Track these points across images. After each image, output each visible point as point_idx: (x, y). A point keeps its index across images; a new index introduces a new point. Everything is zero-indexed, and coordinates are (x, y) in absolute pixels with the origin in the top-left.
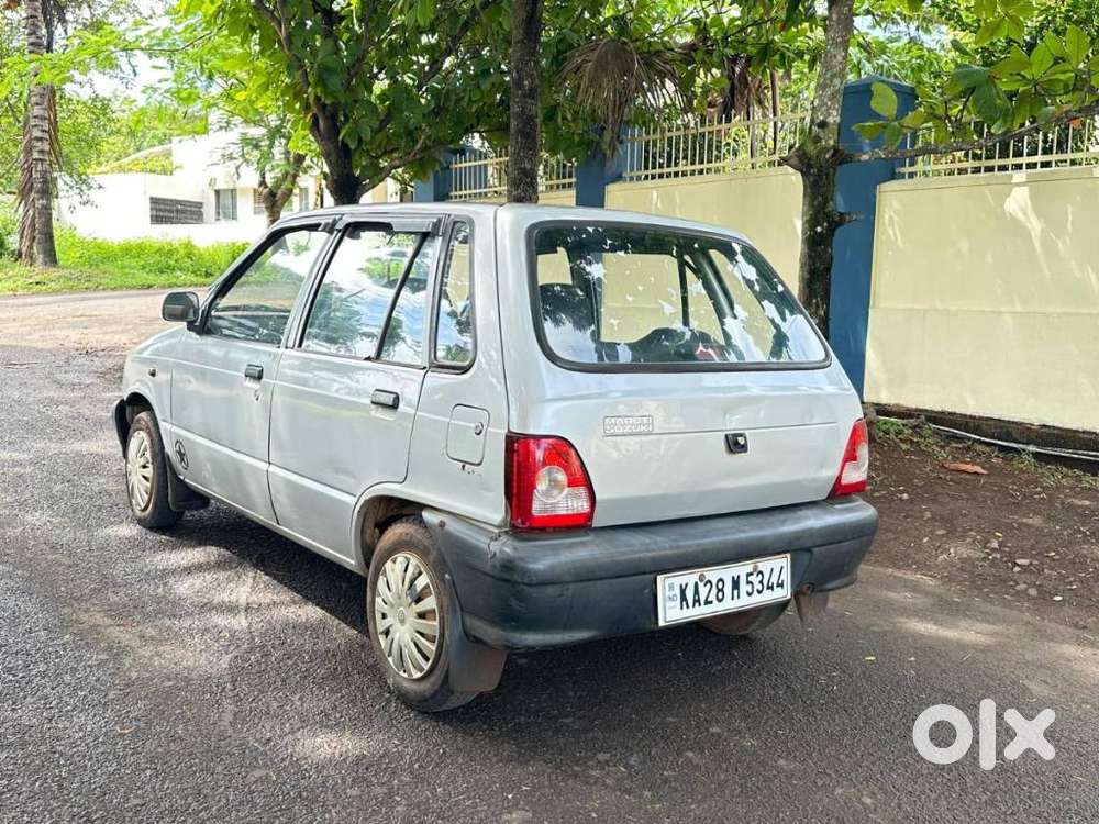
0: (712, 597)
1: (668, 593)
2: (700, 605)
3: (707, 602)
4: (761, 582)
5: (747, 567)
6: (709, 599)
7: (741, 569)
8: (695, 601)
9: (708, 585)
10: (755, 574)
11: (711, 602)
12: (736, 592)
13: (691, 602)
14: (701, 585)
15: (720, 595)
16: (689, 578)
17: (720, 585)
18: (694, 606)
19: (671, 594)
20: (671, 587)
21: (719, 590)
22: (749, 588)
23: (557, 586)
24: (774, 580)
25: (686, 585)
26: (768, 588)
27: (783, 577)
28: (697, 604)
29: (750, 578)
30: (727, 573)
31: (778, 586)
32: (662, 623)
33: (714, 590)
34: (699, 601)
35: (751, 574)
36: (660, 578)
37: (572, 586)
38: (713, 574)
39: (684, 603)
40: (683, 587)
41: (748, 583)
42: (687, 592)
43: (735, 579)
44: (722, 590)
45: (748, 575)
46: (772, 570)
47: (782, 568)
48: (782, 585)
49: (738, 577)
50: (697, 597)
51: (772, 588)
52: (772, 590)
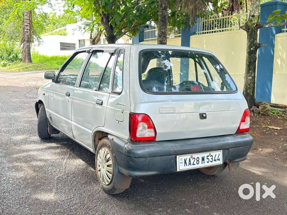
0: (195, 163)
1: (180, 161)
2: (191, 165)
3: (193, 164)
4: (212, 159)
5: (207, 154)
6: (194, 163)
7: (205, 155)
8: (189, 164)
9: (194, 159)
10: (210, 156)
11: (195, 164)
12: (203, 162)
13: (188, 164)
14: (191, 159)
16: (188, 157)
17: (198, 159)
18: (189, 165)
19: (181, 161)
20: (181, 159)
21: (197, 161)
22: (208, 160)
23: (144, 158)
24: (216, 158)
25: (186, 159)
26: (214, 160)
27: (220, 157)
28: (190, 165)
29: (208, 157)
30: (200, 155)
31: (218, 160)
32: (178, 170)
33: (196, 161)
34: (191, 164)
35: (209, 156)
36: (178, 157)
37: (148, 158)
38: (195, 156)
39: (186, 164)
40: (185, 159)
41: (207, 159)
42: (187, 161)
43: (203, 157)
44: (198, 161)
45: (207, 156)
46: (216, 155)
47: (219, 154)
48: (219, 160)
49: (204, 157)
50: (190, 163)
51: (216, 160)
52: (216, 161)
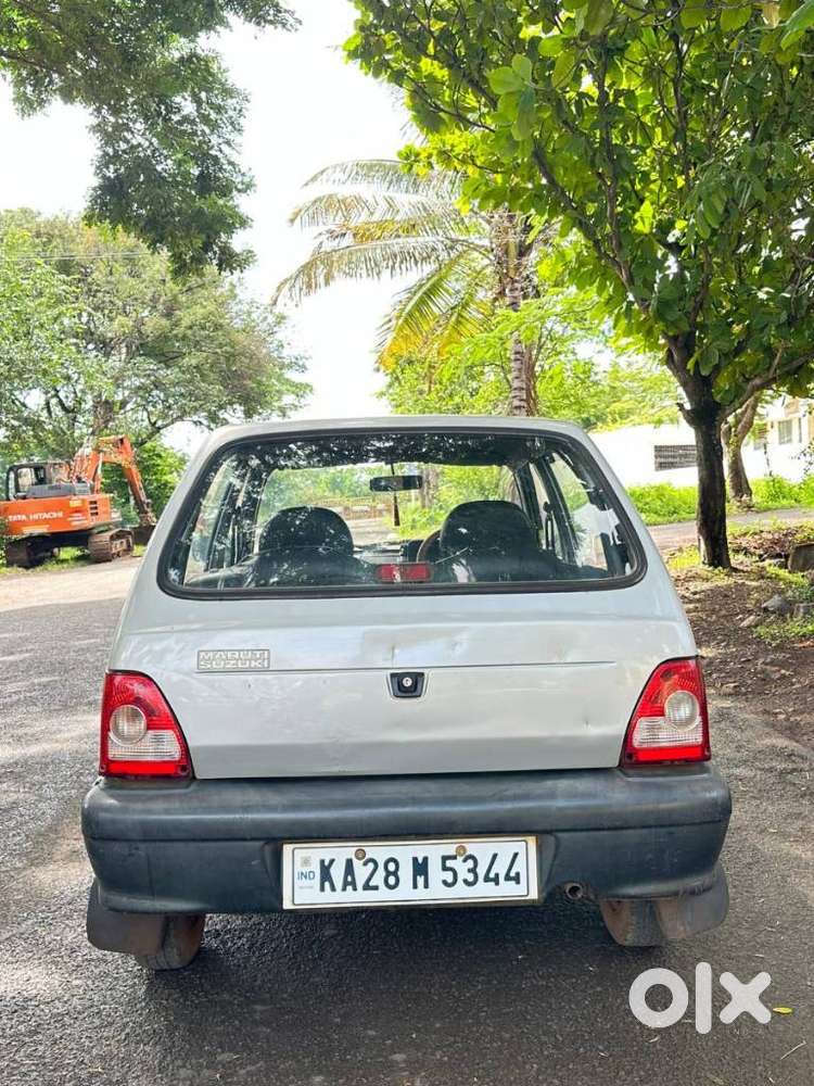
0: (378, 880)
1: (299, 868)
2: (355, 889)
3: (367, 887)
4: (473, 871)
5: (449, 847)
6: (371, 884)
7: (434, 850)
8: (346, 884)
9: (371, 865)
10: (460, 859)
11: (376, 888)
12: (421, 880)
13: (339, 883)
14: (357, 864)
15: (392, 880)
16: (340, 853)
17: (392, 867)
18: (344, 889)
19: (305, 870)
20: (306, 862)
21: (388, 873)
22: (449, 877)
24: (500, 868)
25: (332, 861)
26: (487, 879)
27: (519, 867)
28: (349, 888)
29: (449, 863)
30: (406, 852)
31: (508, 878)
32: (287, 905)
33: (381, 873)
34: (353, 884)
35: (454, 858)
36: (287, 849)
37: (142, 846)
38: (380, 851)
39: (327, 884)
40: (326, 863)
41: (445, 868)
42: (333, 871)
43: (420, 861)
44: (395, 873)
45: (445, 859)
46: (495, 856)
47: (516, 855)
48: (517, 879)
49: (426, 859)
50: (349, 879)
51: (496, 880)
52: (497, 884)
